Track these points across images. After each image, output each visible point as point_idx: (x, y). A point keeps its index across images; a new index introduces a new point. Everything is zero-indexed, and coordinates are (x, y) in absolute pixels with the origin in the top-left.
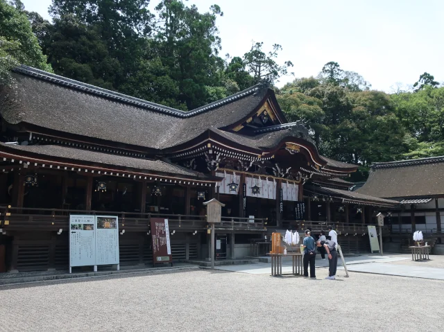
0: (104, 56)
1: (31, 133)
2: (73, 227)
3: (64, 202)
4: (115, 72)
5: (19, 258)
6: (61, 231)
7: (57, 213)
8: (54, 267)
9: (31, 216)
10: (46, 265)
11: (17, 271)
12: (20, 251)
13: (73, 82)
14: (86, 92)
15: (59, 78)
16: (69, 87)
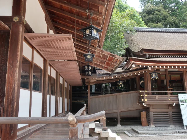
0: (168, 17)
1: (147, 53)
2: (182, 101)
3: (169, 88)
4: (174, 23)
5: (154, 119)
6: (175, 104)
7: (171, 94)
8: (174, 125)
9: (157, 96)
10: (169, 123)
11: (154, 126)
12: (154, 115)
13: (158, 29)
14: (166, 32)
15: (152, 29)
16: (157, 32)
